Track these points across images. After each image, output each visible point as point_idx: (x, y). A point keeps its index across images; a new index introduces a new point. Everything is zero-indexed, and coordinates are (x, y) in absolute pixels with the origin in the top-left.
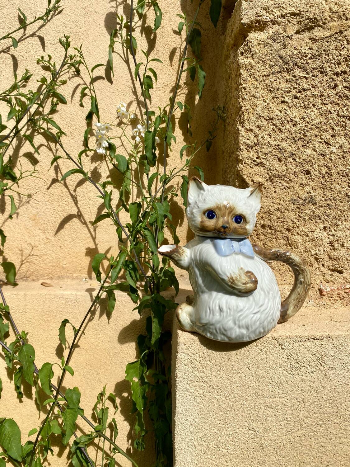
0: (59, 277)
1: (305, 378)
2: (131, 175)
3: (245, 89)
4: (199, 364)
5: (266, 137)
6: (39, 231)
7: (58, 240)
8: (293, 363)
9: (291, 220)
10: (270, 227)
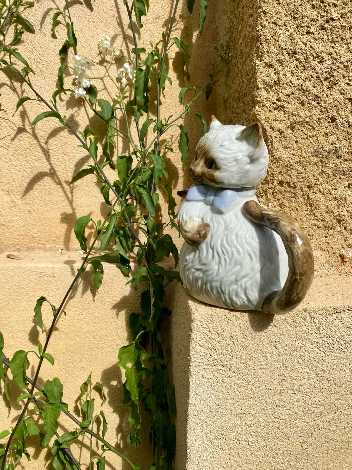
0: (29, 249)
1: (338, 355)
2: (116, 124)
3: (265, 13)
4: (218, 344)
5: (289, 75)
6: (2, 192)
7: (27, 204)
8: (325, 339)
9: (314, 176)
10: (288, 183)
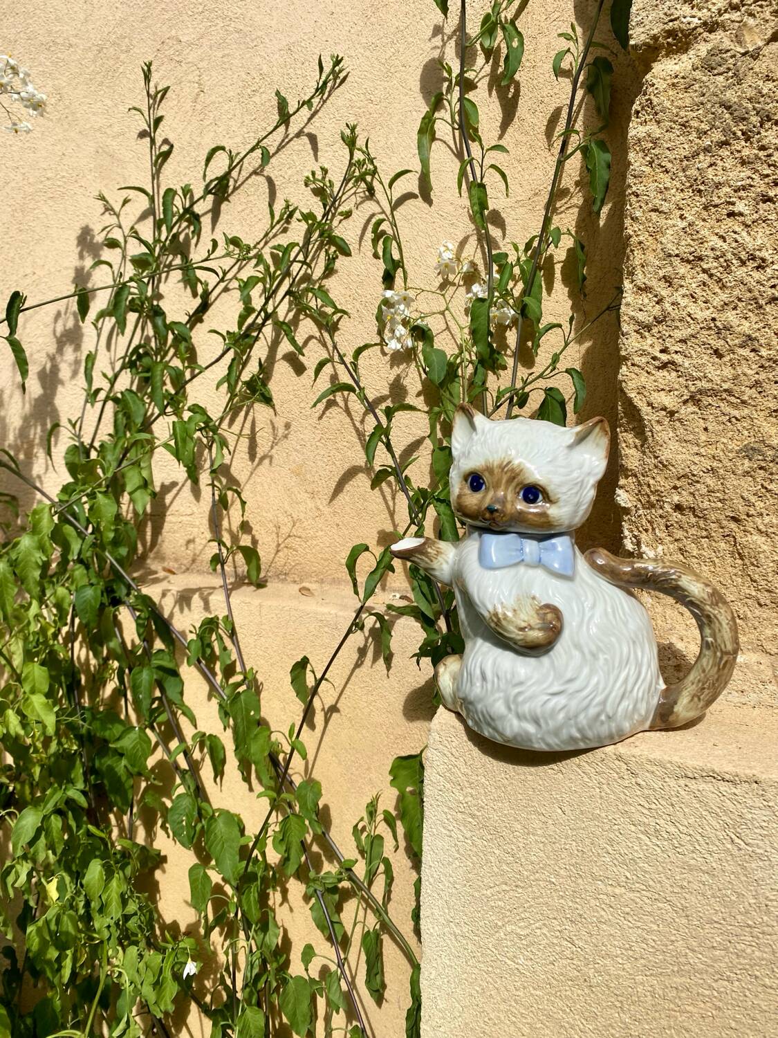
1: (692, 862)
2: (460, 386)
3: (637, 196)
4: (464, 778)
5: (683, 302)
6: (306, 495)
7: (335, 513)
8: (662, 822)
9: (742, 497)
10: (692, 510)
